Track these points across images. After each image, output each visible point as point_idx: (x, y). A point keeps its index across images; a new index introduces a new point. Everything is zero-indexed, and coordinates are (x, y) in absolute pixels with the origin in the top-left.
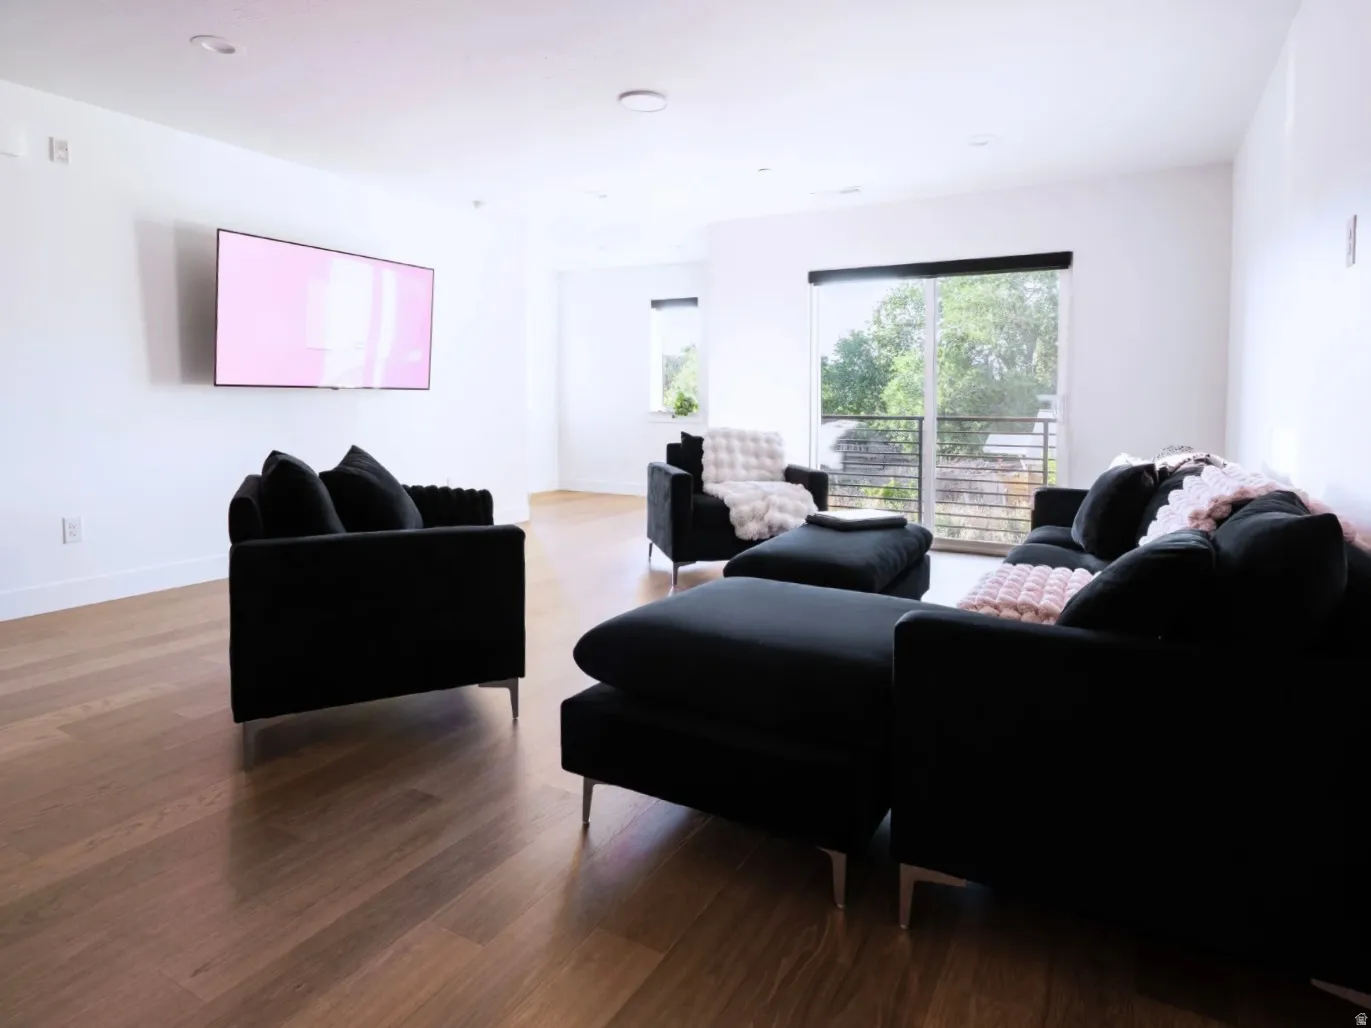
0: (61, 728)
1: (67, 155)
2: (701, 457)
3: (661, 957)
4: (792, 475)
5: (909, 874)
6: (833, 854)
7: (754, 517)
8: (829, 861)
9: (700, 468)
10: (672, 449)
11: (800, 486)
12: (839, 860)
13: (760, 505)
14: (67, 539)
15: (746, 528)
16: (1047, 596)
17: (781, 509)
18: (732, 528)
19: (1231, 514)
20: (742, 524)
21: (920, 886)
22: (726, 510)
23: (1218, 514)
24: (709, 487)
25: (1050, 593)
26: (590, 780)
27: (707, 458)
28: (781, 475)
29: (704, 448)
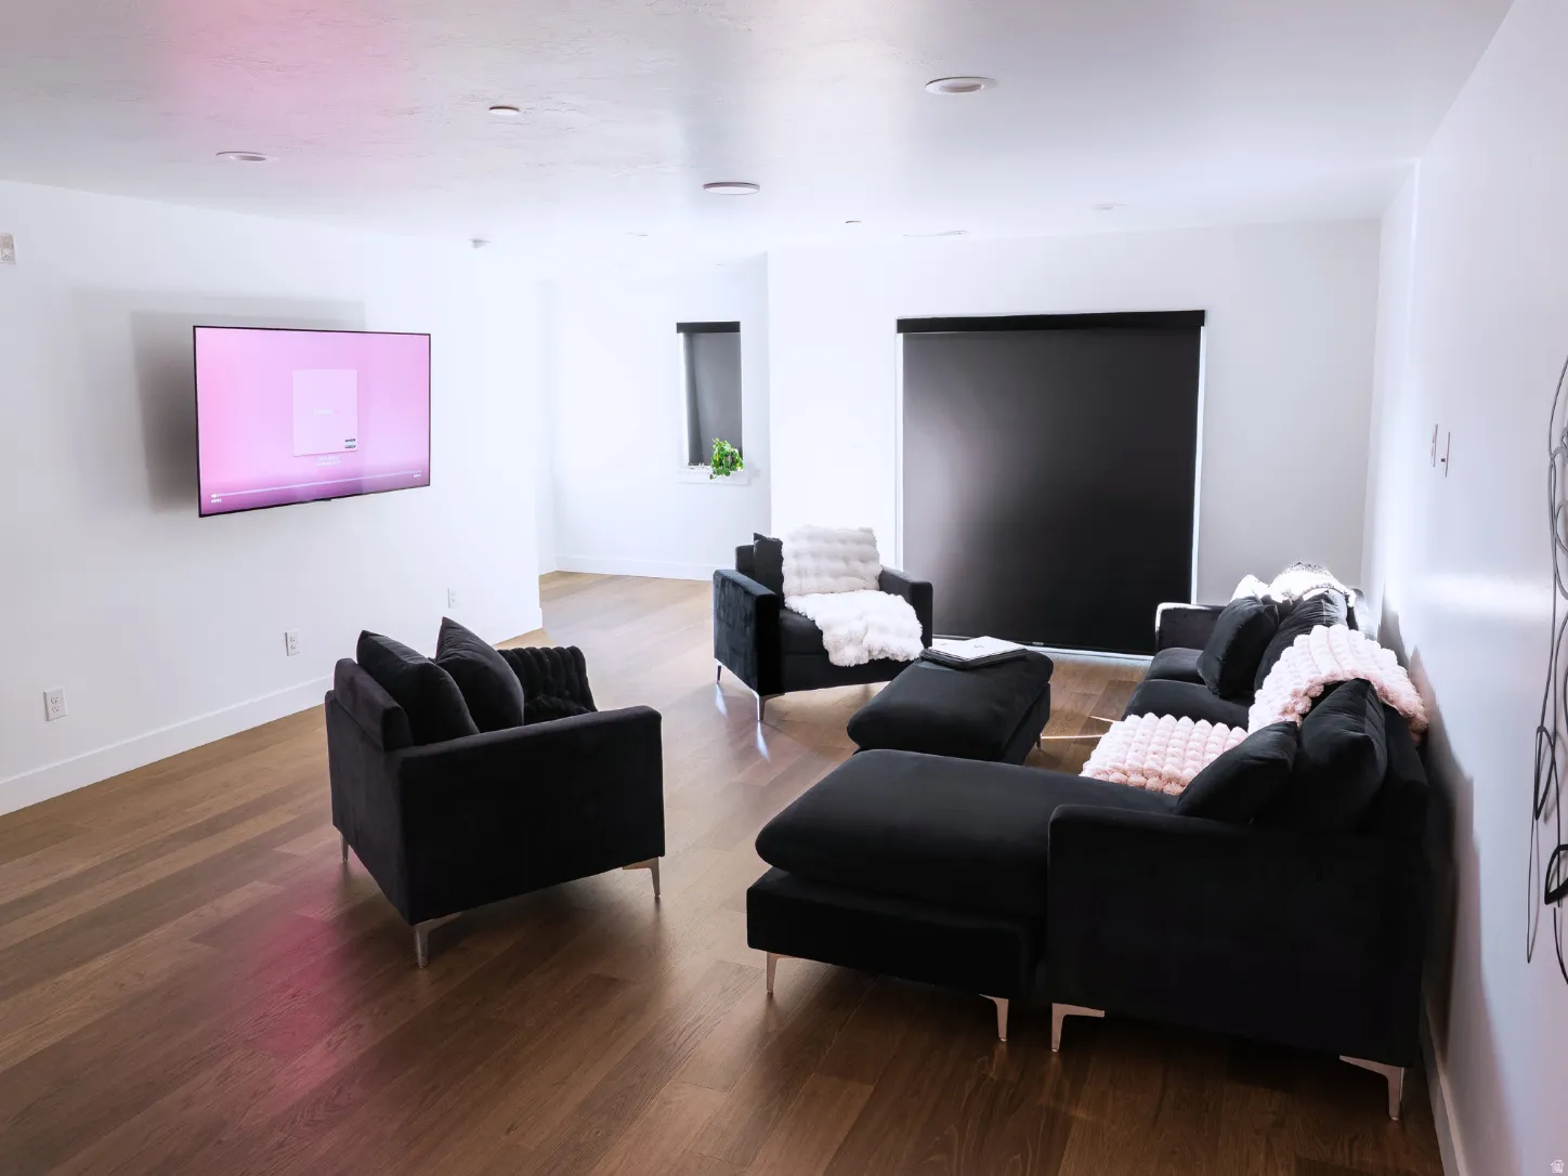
0: (195, 940)
1: (13, 253)
2: (781, 565)
3: (871, 1088)
4: (887, 583)
5: (1060, 1011)
6: (997, 1000)
7: (851, 641)
8: (993, 1006)
9: (780, 578)
10: (742, 553)
11: (900, 597)
12: (1002, 1005)
13: (858, 626)
14: (52, 715)
15: (841, 653)
16: (1169, 759)
17: (882, 630)
18: (826, 653)
19: (1312, 708)
20: (837, 649)
21: (1068, 1020)
22: (820, 633)
23: (1313, 694)
24: (793, 602)
25: (1173, 756)
26: (773, 955)
27: (787, 568)
28: (875, 583)
29: (784, 554)
